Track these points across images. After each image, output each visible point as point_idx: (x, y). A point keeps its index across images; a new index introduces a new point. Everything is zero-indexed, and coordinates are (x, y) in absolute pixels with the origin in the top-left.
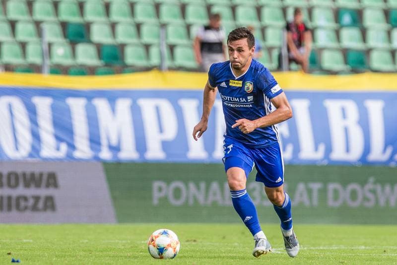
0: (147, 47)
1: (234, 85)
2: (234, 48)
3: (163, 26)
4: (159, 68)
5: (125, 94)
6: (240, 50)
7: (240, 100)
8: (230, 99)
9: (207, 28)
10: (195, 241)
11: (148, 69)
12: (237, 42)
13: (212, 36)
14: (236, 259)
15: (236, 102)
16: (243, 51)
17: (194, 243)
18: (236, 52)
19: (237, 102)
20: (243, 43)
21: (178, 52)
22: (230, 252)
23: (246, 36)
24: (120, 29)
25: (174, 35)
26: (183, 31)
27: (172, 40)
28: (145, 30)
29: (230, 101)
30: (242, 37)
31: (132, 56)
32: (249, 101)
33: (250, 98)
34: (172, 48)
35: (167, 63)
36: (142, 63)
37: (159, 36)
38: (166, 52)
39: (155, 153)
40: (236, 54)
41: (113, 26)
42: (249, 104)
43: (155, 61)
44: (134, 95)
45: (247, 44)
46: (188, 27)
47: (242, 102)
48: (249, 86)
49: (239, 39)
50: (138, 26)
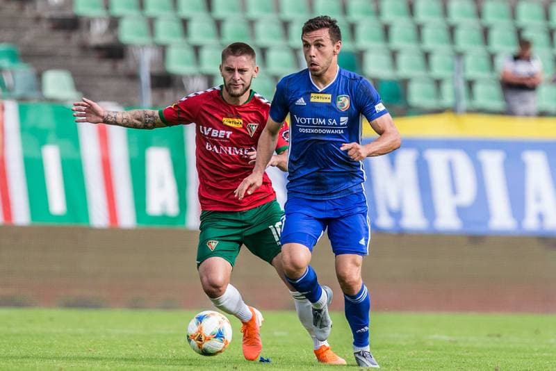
0: (438, 83)
1: (317, 100)
2: (310, 42)
3: (459, 55)
4: (453, 110)
5: (409, 144)
6: (318, 45)
7: (327, 122)
8: (311, 121)
9: (516, 58)
10: (499, 336)
11: (438, 111)
12: (314, 33)
13: (522, 69)
14: (552, 360)
15: (320, 125)
16: (323, 45)
17: (497, 339)
18: (313, 47)
19: (323, 125)
20: (324, 34)
21: (479, 89)
22: (545, 351)
23: (326, 26)
24: (403, 59)
25: (474, 66)
26: (484, 62)
27: (471, 73)
28: (436, 60)
29: (311, 124)
30: (321, 27)
31: (418, 94)
32: (341, 124)
33: (344, 120)
34: (470, 84)
35: (464, 103)
36: (430, 103)
37: (452, 68)
38: (463, 89)
39: (447, 220)
40: (314, 50)
41: (394, 55)
42: (341, 129)
43: (448, 100)
44: (420, 146)
45: (329, 37)
46: (492, 57)
47: (330, 126)
48: (344, 102)
49: (317, 29)
50: (427, 56)
